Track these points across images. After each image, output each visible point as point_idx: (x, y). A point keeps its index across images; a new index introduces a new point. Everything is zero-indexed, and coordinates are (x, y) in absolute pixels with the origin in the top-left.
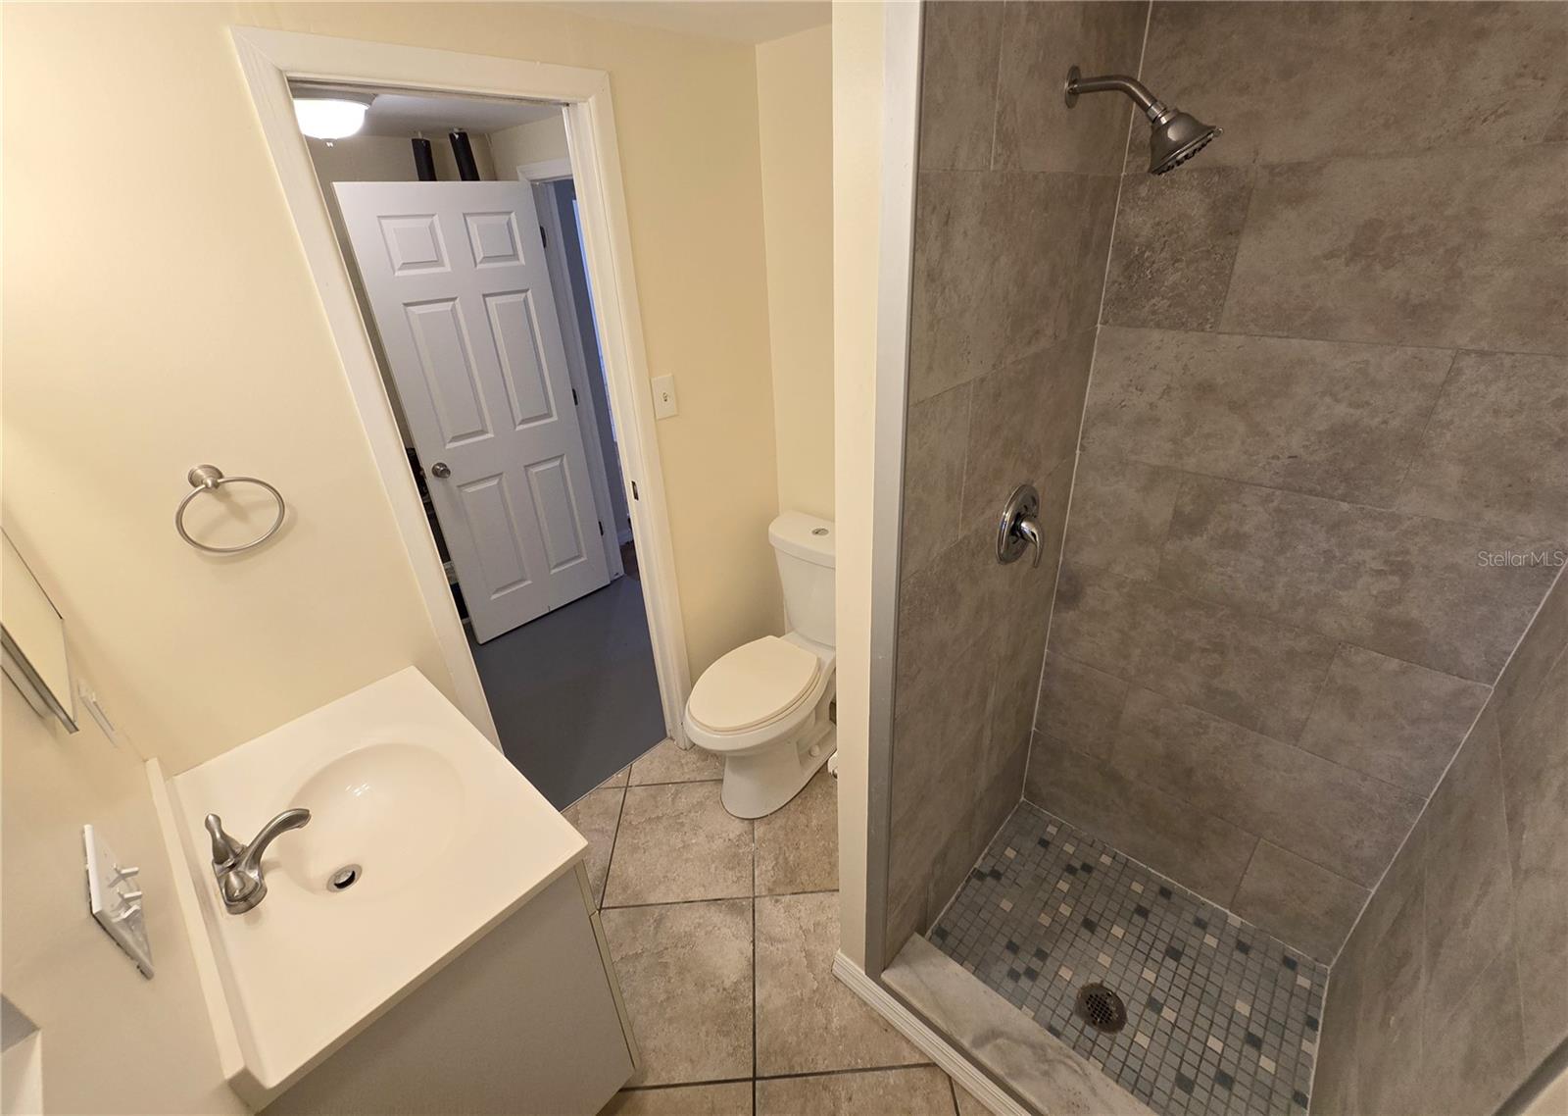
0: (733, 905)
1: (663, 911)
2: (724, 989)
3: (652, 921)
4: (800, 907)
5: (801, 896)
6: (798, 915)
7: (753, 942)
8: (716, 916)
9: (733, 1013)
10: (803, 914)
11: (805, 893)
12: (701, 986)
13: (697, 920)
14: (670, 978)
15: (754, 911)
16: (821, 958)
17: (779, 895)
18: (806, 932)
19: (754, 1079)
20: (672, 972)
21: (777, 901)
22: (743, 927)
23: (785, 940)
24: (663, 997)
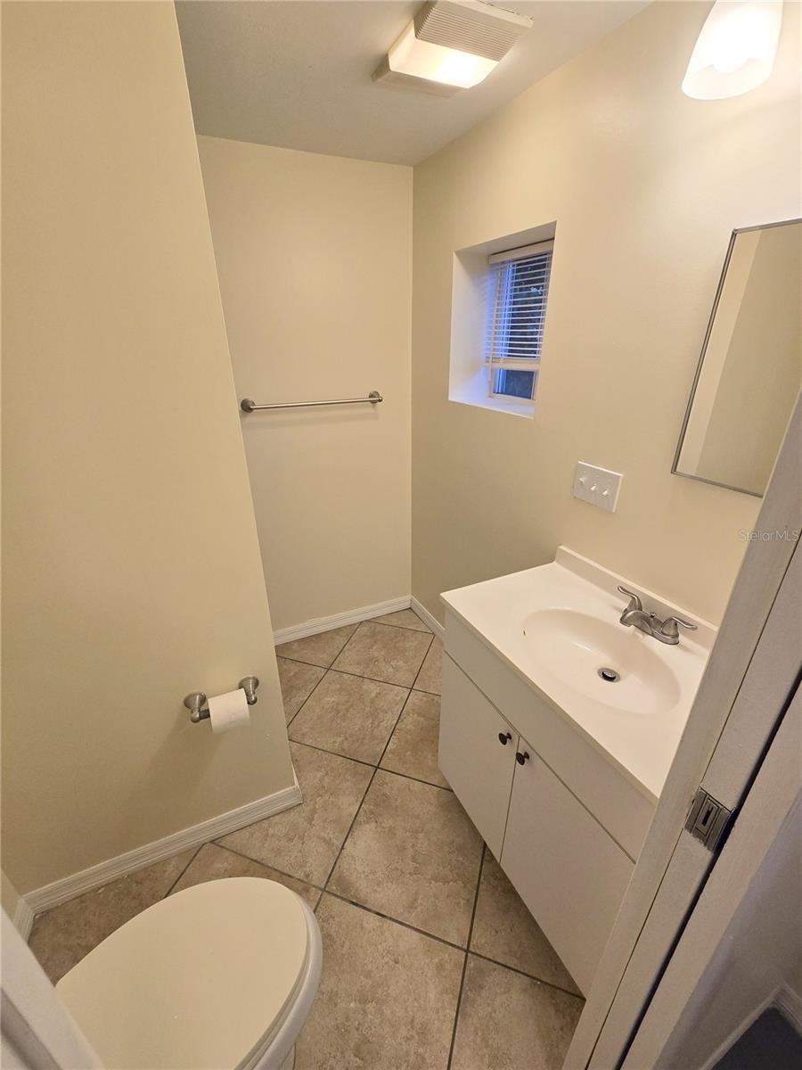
0: (343, 891)
1: (406, 914)
2: (376, 822)
3: (418, 909)
4: (293, 861)
5: (286, 871)
6: (300, 854)
7: (342, 848)
8: (363, 887)
9: (377, 805)
10: (295, 854)
11: (282, 873)
12: (391, 831)
13: (379, 889)
14: (413, 846)
15: (330, 877)
16: (304, 815)
17: (302, 881)
18: (302, 838)
19: (377, 768)
20: (410, 851)
21: (307, 876)
22: (345, 864)
23: (319, 838)
24: (421, 835)
